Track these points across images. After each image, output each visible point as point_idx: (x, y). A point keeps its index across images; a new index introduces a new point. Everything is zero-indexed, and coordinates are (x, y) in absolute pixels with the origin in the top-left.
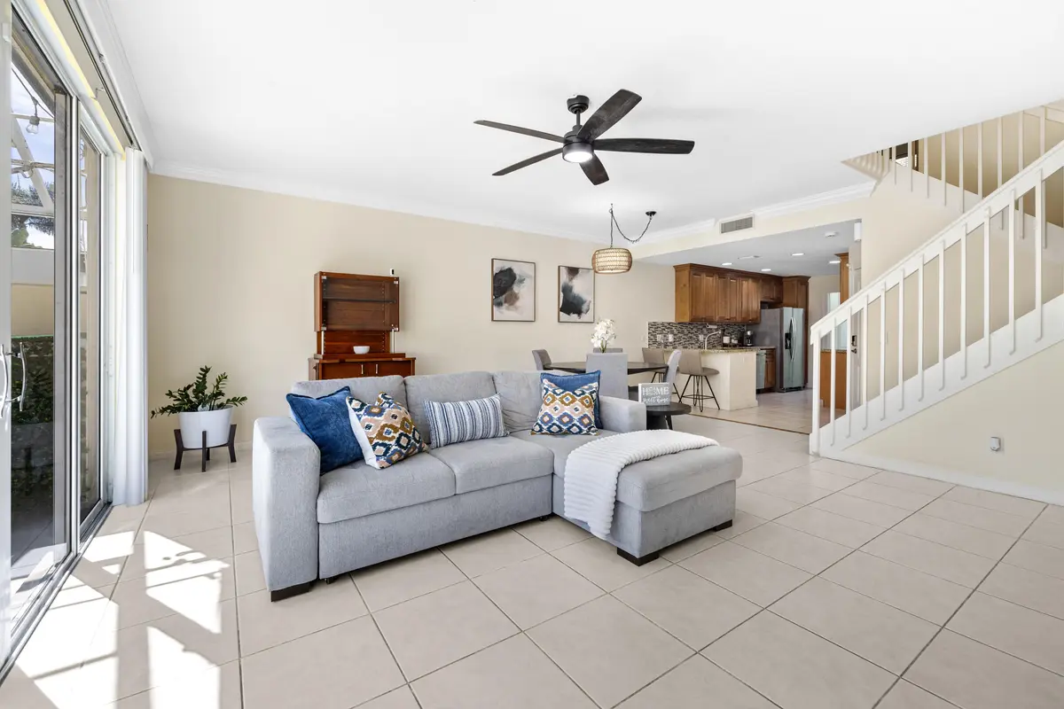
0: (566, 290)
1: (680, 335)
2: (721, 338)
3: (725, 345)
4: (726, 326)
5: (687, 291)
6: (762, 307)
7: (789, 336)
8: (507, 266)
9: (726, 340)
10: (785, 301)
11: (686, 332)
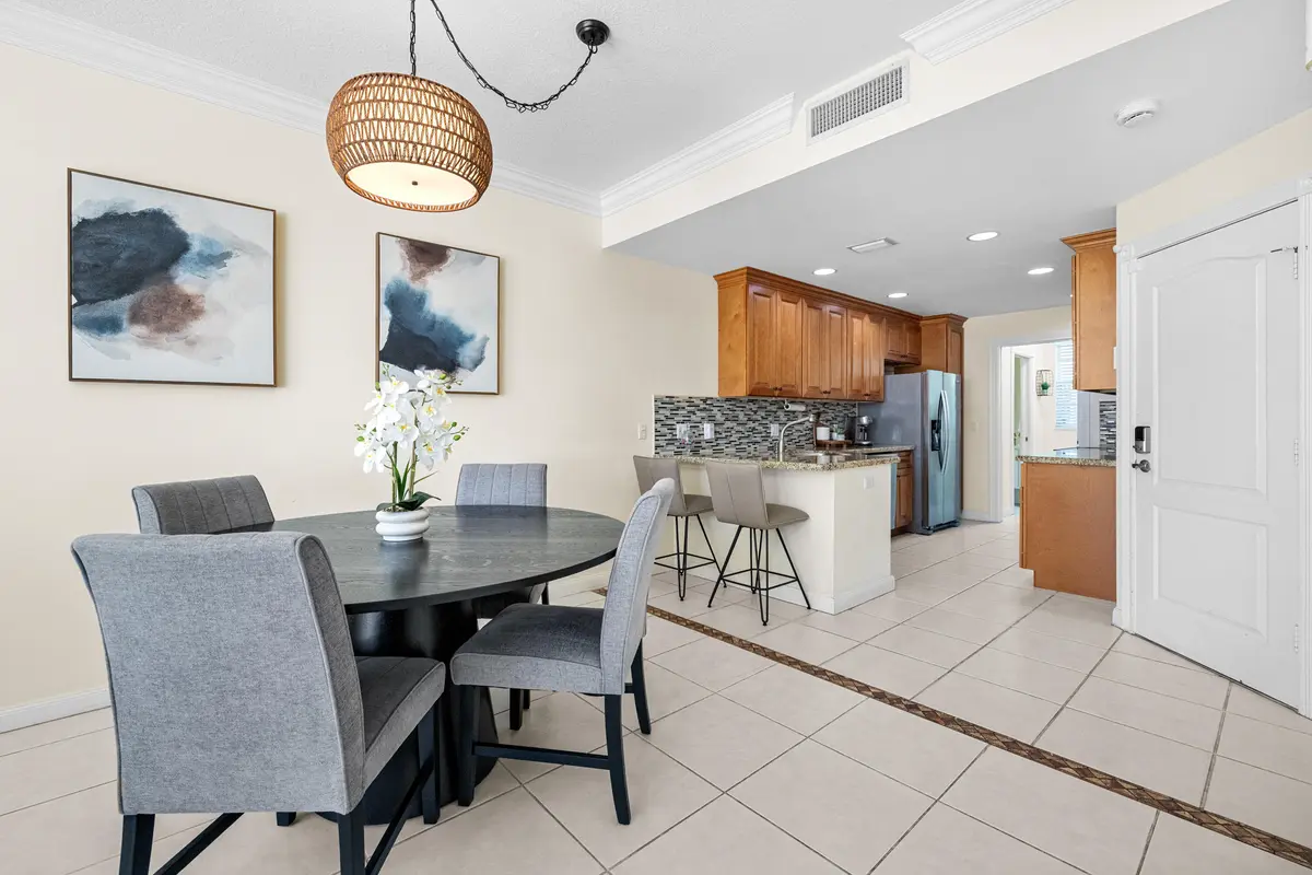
0: (401, 303)
1: (729, 424)
2: (813, 430)
3: (820, 445)
4: (821, 406)
5: (741, 329)
6: (886, 372)
7: (936, 426)
8: (142, 202)
9: (823, 434)
10: (925, 361)
11: (742, 417)
